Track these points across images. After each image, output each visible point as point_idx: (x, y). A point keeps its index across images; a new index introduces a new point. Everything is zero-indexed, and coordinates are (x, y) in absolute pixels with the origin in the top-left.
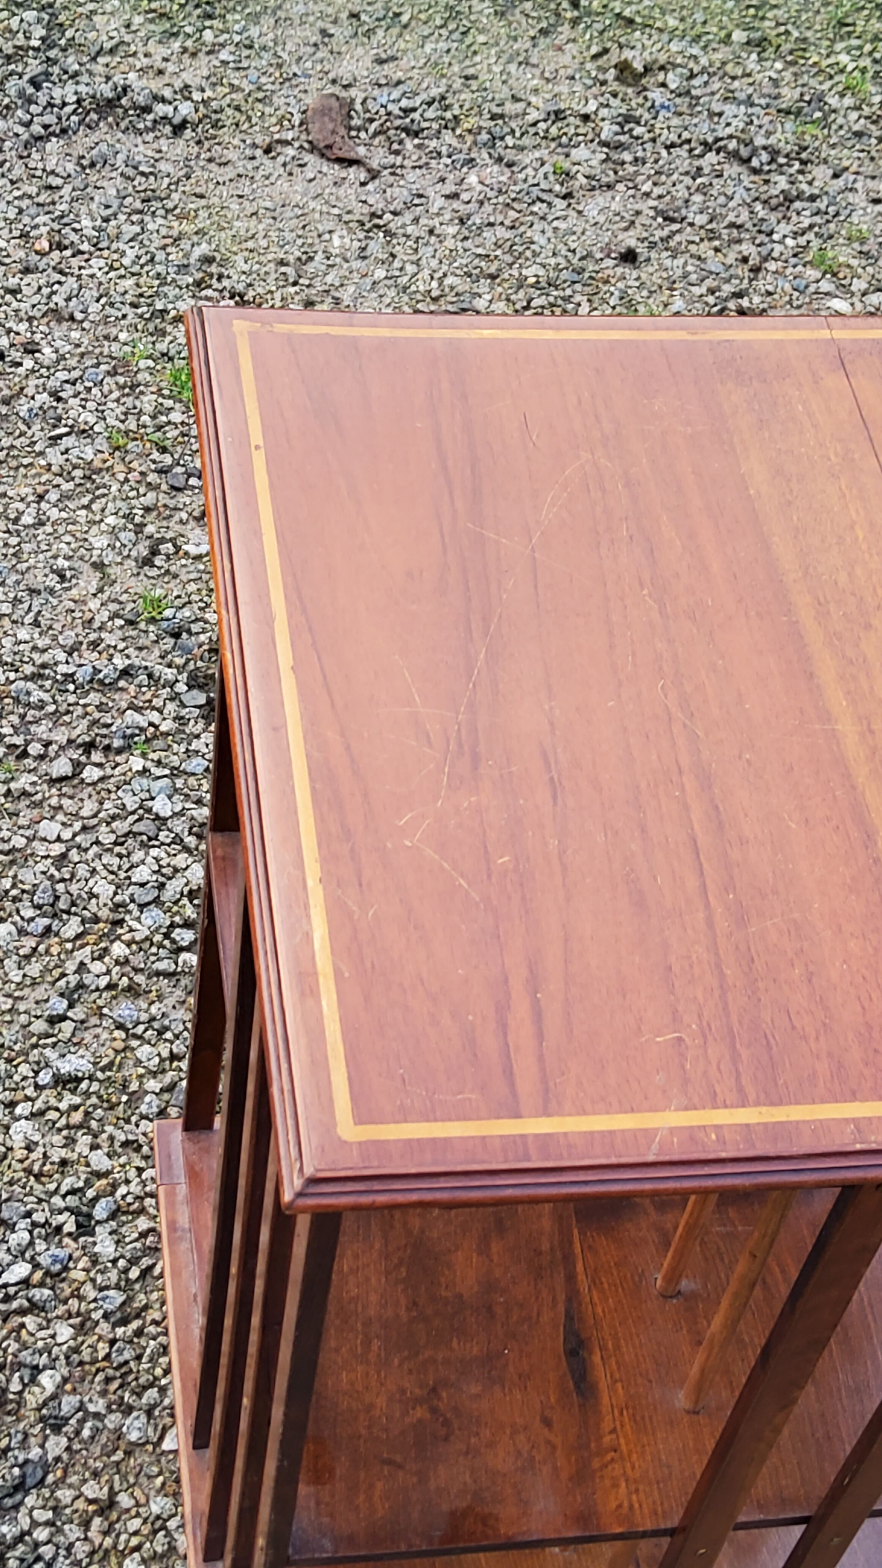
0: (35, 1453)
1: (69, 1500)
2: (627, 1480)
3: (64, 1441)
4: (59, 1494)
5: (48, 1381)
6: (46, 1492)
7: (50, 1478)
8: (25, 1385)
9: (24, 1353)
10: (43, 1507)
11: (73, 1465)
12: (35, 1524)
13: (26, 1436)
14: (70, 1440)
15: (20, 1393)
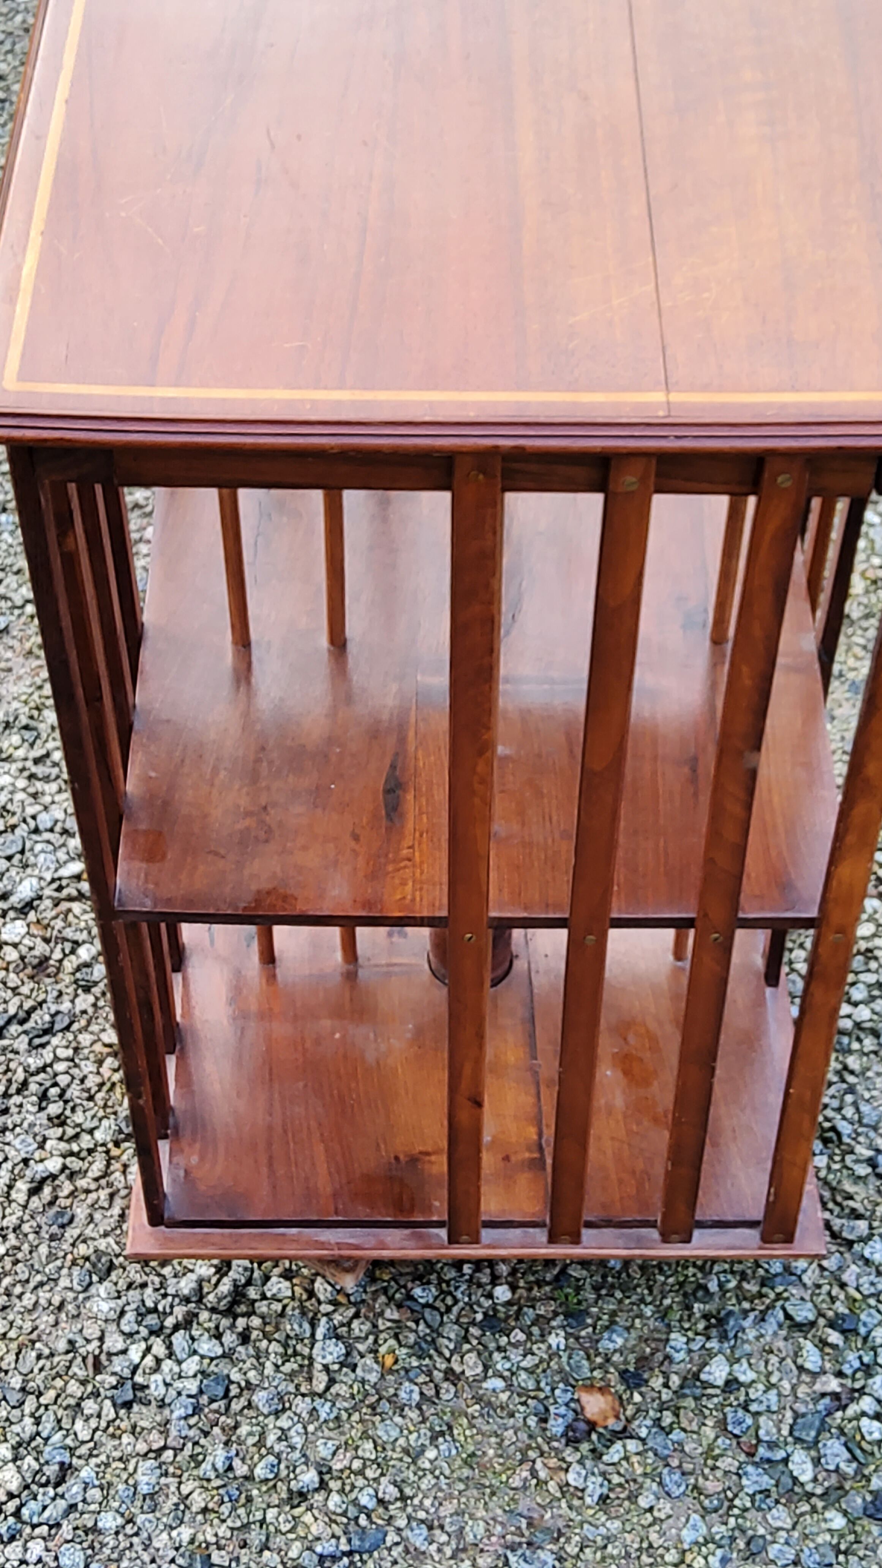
0: (66, 1006)
1: (88, 1043)
2: (414, 882)
3: (91, 999)
4: (80, 1037)
5: (85, 953)
6: (70, 1037)
7: (75, 1027)
8: (65, 955)
9: (68, 930)
10: (67, 1047)
11: (97, 1018)
12: (57, 1059)
13: (61, 994)
14: (97, 999)
15: (60, 961)
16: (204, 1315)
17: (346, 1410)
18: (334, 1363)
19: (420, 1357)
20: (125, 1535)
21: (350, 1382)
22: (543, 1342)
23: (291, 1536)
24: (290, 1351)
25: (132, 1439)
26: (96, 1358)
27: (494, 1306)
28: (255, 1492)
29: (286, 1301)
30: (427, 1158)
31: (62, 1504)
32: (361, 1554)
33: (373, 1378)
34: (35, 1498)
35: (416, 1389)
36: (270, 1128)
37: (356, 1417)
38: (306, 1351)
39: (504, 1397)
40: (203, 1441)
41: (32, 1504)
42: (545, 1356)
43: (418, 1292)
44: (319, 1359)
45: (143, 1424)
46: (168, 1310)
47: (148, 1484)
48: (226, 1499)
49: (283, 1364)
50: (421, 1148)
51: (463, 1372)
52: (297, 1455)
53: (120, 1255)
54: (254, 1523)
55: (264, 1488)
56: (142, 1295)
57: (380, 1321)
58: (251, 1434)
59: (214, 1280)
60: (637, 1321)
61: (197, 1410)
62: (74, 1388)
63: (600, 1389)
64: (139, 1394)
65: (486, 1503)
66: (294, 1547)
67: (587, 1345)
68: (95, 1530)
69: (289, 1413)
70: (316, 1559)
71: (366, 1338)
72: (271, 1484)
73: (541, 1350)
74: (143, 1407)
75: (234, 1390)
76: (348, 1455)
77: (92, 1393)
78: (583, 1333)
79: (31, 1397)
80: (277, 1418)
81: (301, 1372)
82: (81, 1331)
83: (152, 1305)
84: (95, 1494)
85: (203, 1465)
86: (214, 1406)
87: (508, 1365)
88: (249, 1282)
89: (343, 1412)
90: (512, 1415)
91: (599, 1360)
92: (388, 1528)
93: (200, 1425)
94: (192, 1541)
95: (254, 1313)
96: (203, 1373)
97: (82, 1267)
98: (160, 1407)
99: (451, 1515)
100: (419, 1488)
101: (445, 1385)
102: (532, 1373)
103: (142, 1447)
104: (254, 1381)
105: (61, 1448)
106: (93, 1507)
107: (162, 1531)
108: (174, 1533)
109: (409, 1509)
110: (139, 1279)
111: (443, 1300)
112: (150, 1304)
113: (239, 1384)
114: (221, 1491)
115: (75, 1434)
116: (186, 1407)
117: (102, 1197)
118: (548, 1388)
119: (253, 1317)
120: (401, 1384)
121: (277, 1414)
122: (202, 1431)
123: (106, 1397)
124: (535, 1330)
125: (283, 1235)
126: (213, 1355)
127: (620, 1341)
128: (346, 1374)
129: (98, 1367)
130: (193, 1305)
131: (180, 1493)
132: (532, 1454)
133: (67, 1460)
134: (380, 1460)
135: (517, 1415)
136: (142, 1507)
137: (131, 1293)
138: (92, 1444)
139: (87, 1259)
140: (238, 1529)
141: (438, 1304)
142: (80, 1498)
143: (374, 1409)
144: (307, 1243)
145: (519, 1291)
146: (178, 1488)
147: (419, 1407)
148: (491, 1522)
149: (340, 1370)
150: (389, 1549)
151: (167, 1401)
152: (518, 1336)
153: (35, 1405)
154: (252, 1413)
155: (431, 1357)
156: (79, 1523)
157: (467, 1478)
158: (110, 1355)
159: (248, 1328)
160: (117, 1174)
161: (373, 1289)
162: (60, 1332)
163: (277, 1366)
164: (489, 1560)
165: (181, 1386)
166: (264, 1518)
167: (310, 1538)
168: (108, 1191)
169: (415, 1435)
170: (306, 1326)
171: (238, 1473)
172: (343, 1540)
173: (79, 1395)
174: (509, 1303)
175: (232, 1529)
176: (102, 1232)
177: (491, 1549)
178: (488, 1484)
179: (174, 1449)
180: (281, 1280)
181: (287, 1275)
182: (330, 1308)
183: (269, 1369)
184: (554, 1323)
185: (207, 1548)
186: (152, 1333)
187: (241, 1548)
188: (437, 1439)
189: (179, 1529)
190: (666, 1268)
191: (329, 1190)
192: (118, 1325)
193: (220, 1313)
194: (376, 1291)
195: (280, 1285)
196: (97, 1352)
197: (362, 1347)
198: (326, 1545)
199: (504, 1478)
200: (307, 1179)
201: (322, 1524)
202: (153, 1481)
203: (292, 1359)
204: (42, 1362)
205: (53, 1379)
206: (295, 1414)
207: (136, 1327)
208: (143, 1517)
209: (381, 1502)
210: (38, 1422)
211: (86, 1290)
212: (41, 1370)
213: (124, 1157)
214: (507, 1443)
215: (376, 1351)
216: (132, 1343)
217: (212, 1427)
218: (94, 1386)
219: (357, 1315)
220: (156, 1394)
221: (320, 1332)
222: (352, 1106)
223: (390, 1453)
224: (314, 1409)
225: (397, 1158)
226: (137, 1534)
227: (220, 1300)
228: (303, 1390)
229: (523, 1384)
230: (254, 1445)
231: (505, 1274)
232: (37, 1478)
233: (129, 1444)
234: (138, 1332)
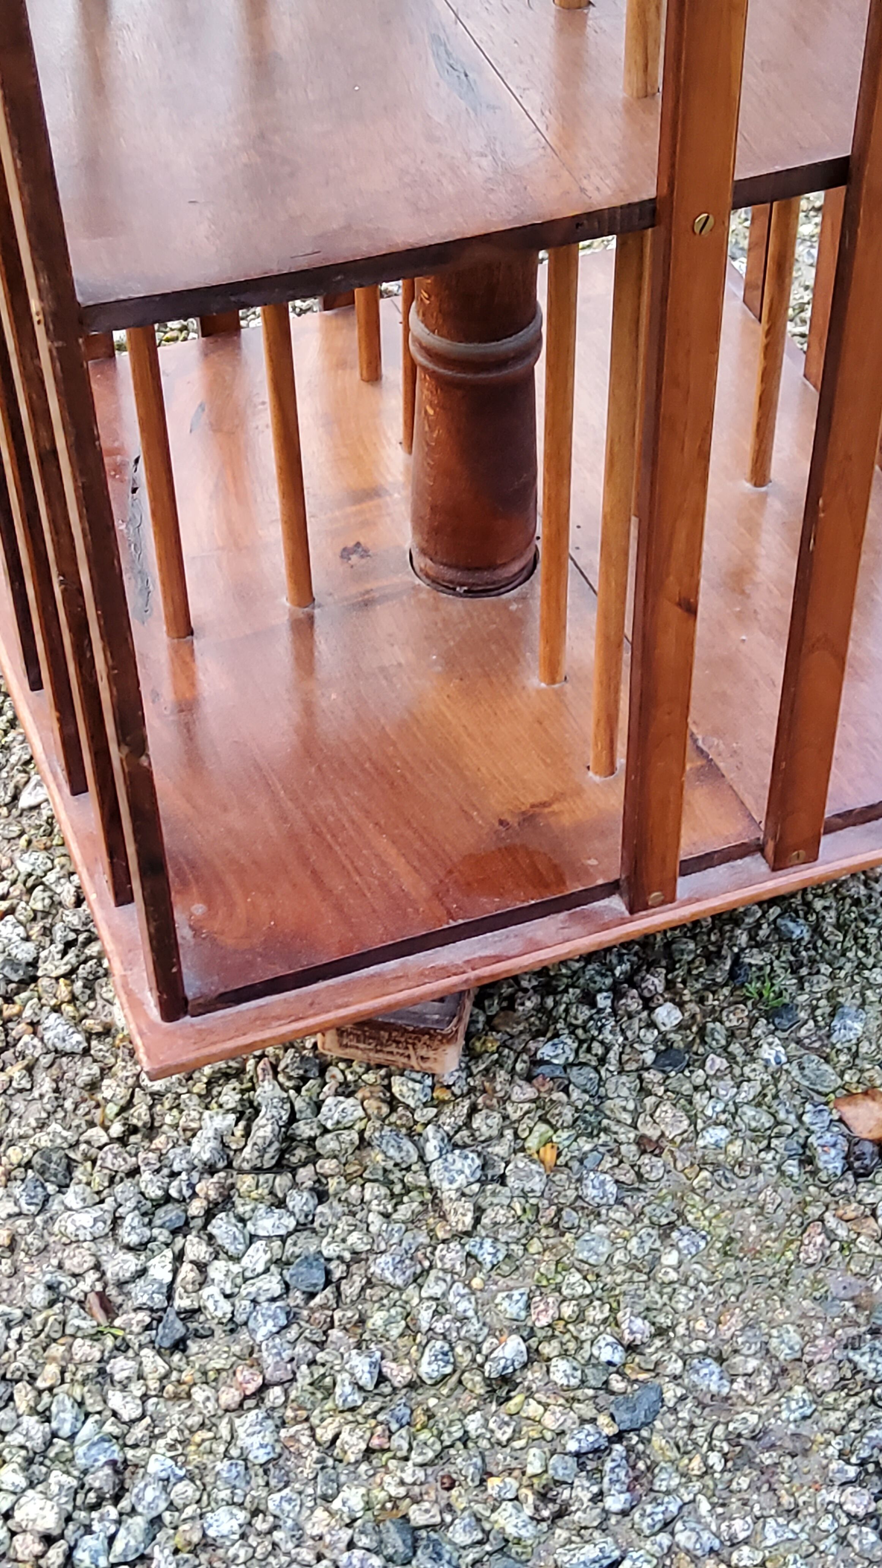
16: (246, 1182)
17: (517, 1241)
18: (470, 1184)
19: (591, 1135)
20: (259, 1534)
21: (506, 1202)
22: (754, 1060)
23: (521, 1443)
24: (398, 1189)
25: (209, 1392)
26: (102, 1297)
27: (663, 1038)
28: (432, 1402)
29: (359, 1126)
30: (546, 810)
31: (138, 1523)
32: (637, 1430)
33: (537, 1184)
34: (88, 1530)
35: (608, 1178)
36: (293, 837)
37: (535, 1246)
38: (422, 1180)
39: (735, 1149)
40: (321, 1357)
41: (88, 1541)
42: (766, 1077)
43: (546, 1051)
44: (446, 1185)
45: (219, 1364)
46: (187, 1193)
47: (262, 1446)
48: (394, 1426)
49: (395, 1210)
50: (532, 800)
51: (663, 1134)
52: (474, 1326)
53: (78, 1143)
54: (452, 1446)
55: (445, 1391)
56: (138, 1184)
57: (510, 1109)
58: (388, 1322)
59: (239, 1131)
60: (869, 993)
61: (292, 1317)
62: (83, 1349)
63: (865, 1093)
64: (192, 1326)
65: (782, 1300)
66: (530, 1458)
67: (817, 1045)
68: (206, 1544)
69: (433, 1273)
70: (571, 1462)
71: (502, 1135)
72: (455, 1378)
73: (756, 1072)
74: (203, 1342)
75: (338, 1271)
76: (550, 1300)
77: (117, 1348)
78: (803, 1032)
79: (20, 1385)
80: (421, 1287)
81: (426, 1211)
82: (60, 1266)
83: (160, 1193)
84: (184, 1490)
85: (338, 1390)
86: (318, 1300)
87: (720, 1107)
88: (293, 1119)
89: (513, 1246)
90: (758, 1170)
91: (843, 1058)
92: (657, 1381)
93: (307, 1334)
94: (368, 1507)
95: (319, 1156)
96: (277, 1262)
97: (23, 1180)
98: (232, 1331)
99: (742, 1329)
100: (676, 1312)
101: (646, 1159)
102: (759, 1105)
103: (229, 1396)
104: (362, 1247)
105: (103, 1440)
106: (189, 1511)
107: (312, 1510)
108: (336, 1505)
109: (677, 1344)
110: (123, 1165)
111: (589, 1050)
112: (154, 1192)
113: (340, 1258)
114: (381, 1417)
115: (115, 1414)
116: (274, 1317)
117: (16, 1075)
118: (792, 1117)
119: (320, 1162)
120: (579, 1180)
121: (418, 1279)
122: (315, 1343)
123: (141, 1346)
124: (736, 1048)
125: (379, 975)
126: (283, 1232)
127: (858, 1026)
128: (494, 1194)
129: (109, 1309)
130: (222, 1174)
131: (318, 1444)
132: (814, 1211)
133: (118, 1456)
134: (598, 1293)
135: (765, 1167)
136: (267, 1484)
137: (118, 1188)
138: (147, 1420)
139: (28, 1165)
140: (431, 1463)
141: (583, 1057)
142: (163, 1505)
143: (556, 1226)
144: (422, 974)
145: (687, 1006)
146: (313, 1436)
147: (619, 1201)
148: (802, 1322)
149: (482, 1191)
150: (674, 1410)
151: (240, 1318)
152: (715, 1063)
153: (32, 1394)
154: (378, 1292)
155: (606, 1130)
156: (179, 1541)
157: (737, 1273)
158: (121, 1285)
159: (320, 1179)
160: (26, 1038)
161: (482, 1067)
162: (27, 1280)
163: (386, 1216)
164: (828, 1374)
165: (253, 1289)
166: (466, 1432)
167: (549, 1435)
168: (22, 1064)
169: (634, 1241)
170: (408, 1145)
171: (398, 1381)
172: (603, 1420)
173: (98, 1356)
174: (680, 1027)
175: (422, 1465)
176: (34, 1124)
177: (825, 1357)
178: (770, 1273)
179: (281, 1383)
180: (341, 1098)
181: (346, 1090)
182: (432, 1112)
183: (376, 1222)
184: (757, 1032)
185: (395, 1507)
186: (174, 1232)
187: (449, 1489)
188: (669, 1236)
189: (341, 1495)
190: (872, 917)
191: (424, 890)
192: (116, 1240)
193: (269, 1170)
194: (487, 1070)
195: (341, 1107)
196: (99, 1287)
197: (500, 1149)
198: (582, 1436)
199: (790, 1256)
200: (384, 885)
201: (558, 1409)
202: (269, 1439)
203: (406, 1199)
204: (15, 1333)
205: (44, 1349)
206: (445, 1271)
207: (147, 1232)
208: (276, 1496)
209: (631, 1348)
210: (46, 1417)
211: (43, 1207)
212: (20, 1340)
213: (27, 1013)
214: (770, 1208)
215: (523, 1149)
216: (148, 1259)
217: (325, 1333)
218: (116, 1337)
219: (474, 1110)
220: (219, 1314)
221: (431, 1150)
222: (402, 776)
223: (609, 1279)
224: (469, 1254)
225: (501, 822)
226: (275, 1527)
227: (263, 1152)
228: (441, 1235)
229: (753, 1124)
230: (402, 1335)
231: (660, 989)
232: (79, 1502)
233: (208, 1399)
234: (153, 1239)
